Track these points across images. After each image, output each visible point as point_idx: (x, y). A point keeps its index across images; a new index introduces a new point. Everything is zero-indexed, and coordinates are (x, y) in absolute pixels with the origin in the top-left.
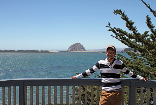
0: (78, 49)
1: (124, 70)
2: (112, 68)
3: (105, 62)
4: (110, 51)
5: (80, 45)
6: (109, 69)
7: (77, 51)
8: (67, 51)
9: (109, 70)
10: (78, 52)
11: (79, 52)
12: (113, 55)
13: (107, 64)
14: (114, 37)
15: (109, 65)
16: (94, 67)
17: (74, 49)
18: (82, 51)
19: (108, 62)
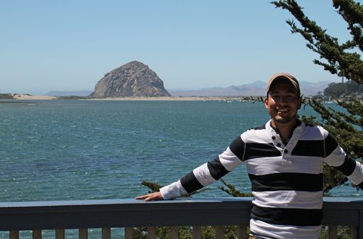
0: (135, 88)
1: (336, 159)
2: (289, 155)
3: (264, 135)
4: (283, 93)
5: (146, 71)
6: (280, 158)
7: (131, 94)
8: (93, 95)
9: (279, 163)
10: (137, 99)
11: (142, 99)
12: (293, 105)
13: (272, 141)
14: (298, 31)
15: (279, 145)
16: (226, 157)
17: (121, 86)
18: (152, 95)
19: (275, 134)
